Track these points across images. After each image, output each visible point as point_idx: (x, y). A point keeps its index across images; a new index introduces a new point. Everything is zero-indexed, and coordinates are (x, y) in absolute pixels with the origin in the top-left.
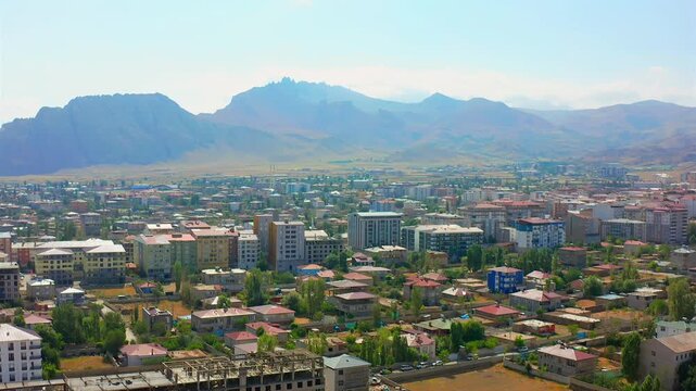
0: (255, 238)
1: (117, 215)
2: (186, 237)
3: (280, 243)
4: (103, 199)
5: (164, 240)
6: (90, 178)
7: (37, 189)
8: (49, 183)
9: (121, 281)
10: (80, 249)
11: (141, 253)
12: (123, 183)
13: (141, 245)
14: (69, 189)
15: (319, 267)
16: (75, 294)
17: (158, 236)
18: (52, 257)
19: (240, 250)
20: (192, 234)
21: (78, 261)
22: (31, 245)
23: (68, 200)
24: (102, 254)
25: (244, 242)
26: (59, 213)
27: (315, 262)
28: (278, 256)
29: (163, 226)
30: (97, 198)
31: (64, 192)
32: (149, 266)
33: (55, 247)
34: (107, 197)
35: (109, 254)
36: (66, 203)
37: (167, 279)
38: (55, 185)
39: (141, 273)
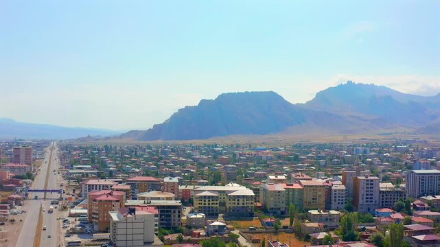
0: (343, 187)
1: (247, 167)
2: (297, 186)
3: (362, 192)
4: (238, 156)
5: (280, 187)
6: (230, 142)
7: (197, 148)
8: (205, 145)
9: (250, 216)
10: (224, 192)
11: (265, 196)
12: (250, 146)
13: (265, 190)
14: (217, 149)
15: (391, 211)
16: (219, 226)
17: (277, 184)
18: (205, 197)
19: (333, 195)
20: (300, 183)
21: (222, 200)
22: (191, 187)
23: (216, 156)
24: (238, 196)
25: (335, 191)
26: (211, 165)
27: (386, 207)
28: (361, 202)
29: (280, 177)
30: (235, 155)
31: (215, 151)
32: (270, 205)
33: (207, 190)
34: (240, 155)
35: (244, 196)
36: (215, 158)
37: (283, 215)
38: (209, 146)
39: (264, 210)
